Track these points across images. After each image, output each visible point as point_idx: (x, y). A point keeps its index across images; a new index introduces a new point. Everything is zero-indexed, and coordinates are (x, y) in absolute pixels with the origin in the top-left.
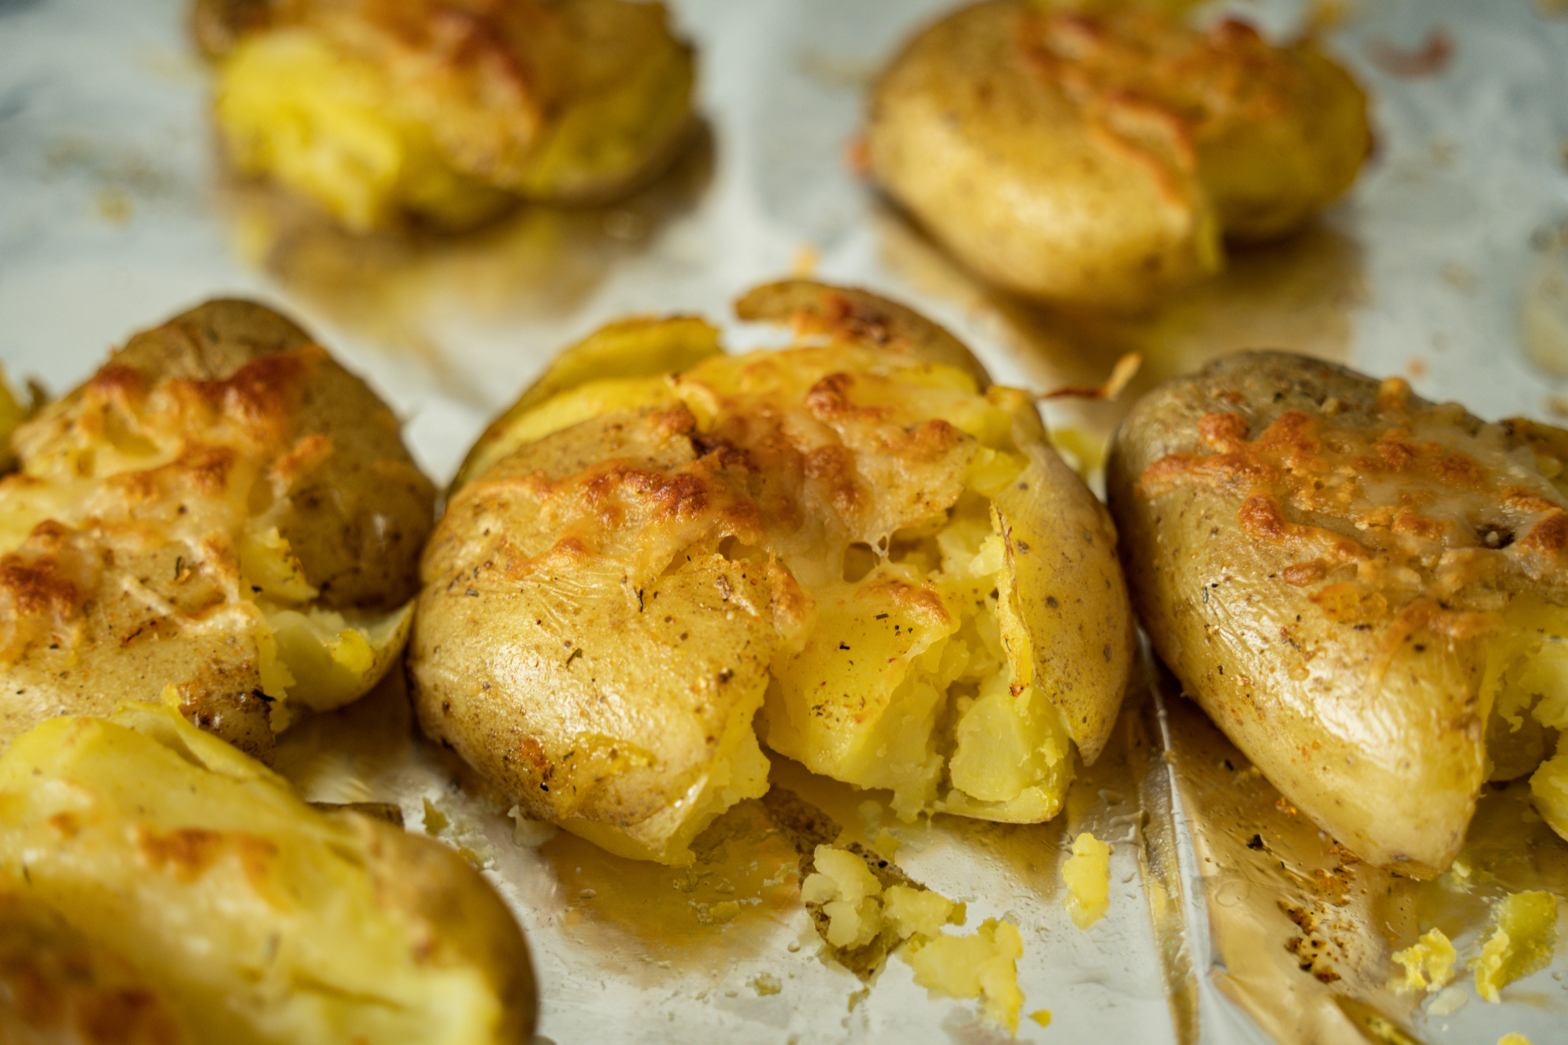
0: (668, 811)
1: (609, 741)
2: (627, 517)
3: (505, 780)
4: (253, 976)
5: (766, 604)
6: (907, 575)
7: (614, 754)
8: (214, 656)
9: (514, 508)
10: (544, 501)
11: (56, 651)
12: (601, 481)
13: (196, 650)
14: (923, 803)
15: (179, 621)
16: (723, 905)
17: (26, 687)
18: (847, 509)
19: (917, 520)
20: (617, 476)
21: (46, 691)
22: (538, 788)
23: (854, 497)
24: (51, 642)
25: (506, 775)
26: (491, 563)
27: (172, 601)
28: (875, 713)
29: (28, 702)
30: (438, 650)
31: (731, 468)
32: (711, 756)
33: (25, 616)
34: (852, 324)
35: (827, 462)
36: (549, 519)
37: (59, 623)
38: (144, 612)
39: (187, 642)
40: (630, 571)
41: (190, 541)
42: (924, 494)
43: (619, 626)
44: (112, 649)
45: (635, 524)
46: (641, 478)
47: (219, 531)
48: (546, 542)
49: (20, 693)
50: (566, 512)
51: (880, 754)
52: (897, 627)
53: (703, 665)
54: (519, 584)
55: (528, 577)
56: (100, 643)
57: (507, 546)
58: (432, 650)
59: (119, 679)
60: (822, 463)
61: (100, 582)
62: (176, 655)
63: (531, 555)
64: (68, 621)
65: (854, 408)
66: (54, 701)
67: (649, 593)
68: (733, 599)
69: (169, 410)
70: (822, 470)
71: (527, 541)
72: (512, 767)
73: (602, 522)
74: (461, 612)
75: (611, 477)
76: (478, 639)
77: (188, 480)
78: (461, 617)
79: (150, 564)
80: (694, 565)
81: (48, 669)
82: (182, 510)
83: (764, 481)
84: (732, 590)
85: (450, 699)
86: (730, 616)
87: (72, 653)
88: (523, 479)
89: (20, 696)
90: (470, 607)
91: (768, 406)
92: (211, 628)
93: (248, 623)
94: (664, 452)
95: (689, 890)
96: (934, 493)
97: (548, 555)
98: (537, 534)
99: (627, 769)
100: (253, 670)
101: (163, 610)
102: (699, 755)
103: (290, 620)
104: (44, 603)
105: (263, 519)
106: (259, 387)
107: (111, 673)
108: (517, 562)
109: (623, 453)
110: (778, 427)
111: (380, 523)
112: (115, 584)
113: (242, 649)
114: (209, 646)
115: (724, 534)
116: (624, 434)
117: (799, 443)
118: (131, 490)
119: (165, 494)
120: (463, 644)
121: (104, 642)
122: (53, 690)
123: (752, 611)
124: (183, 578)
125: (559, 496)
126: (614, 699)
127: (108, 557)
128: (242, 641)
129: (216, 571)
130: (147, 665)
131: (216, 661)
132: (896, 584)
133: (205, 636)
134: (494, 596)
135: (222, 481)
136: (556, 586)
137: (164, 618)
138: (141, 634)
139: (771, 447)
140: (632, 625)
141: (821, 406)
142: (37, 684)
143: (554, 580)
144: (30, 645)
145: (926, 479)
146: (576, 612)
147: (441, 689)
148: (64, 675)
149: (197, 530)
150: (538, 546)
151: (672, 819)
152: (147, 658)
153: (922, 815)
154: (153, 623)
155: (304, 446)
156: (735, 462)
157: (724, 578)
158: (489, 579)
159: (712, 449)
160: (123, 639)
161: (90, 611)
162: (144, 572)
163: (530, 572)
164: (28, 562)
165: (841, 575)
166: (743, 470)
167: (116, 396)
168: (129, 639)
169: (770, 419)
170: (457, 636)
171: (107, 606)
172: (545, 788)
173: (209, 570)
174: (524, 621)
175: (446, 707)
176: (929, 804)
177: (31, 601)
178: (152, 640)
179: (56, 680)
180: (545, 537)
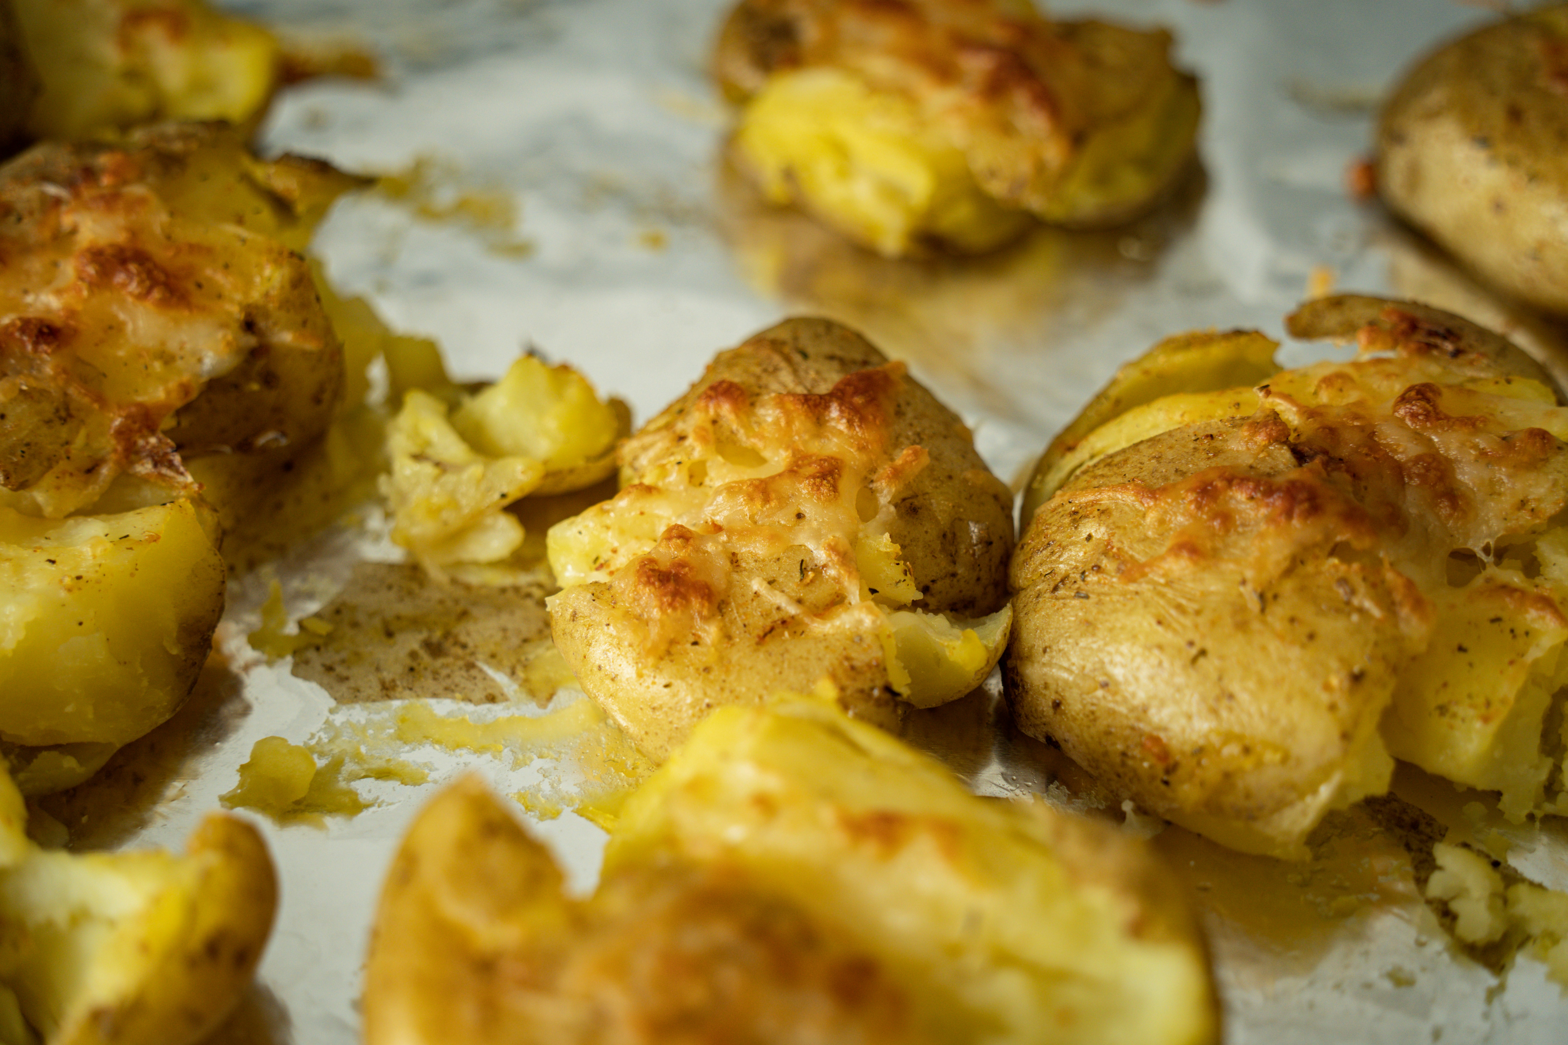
0: (1299, 806)
1: (1239, 738)
2: (1238, 523)
3: (1119, 776)
4: (954, 951)
5: (1389, 606)
6: (1515, 579)
7: (1247, 750)
8: (844, 653)
9: (1116, 514)
10: (1150, 508)
11: (696, 647)
12: (1209, 488)
13: (827, 647)
14: (1532, 804)
15: (806, 620)
16: (1343, 900)
17: (673, 681)
18: (1451, 515)
19: (1522, 526)
20: (1225, 483)
21: (691, 685)
22: (1158, 783)
23: (1458, 503)
24: (692, 639)
25: (1121, 770)
26: (1099, 567)
27: (799, 601)
28: (1501, 714)
29: (674, 695)
30: (1048, 650)
31: (1335, 475)
32: (1345, 753)
33: (667, 615)
34: (1420, 337)
35: (1427, 470)
36: (1156, 524)
37: (698, 622)
38: (774, 611)
39: (817, 640)
40: (1249, 574)
41: (811, 545)
42: (1528, 501)
43: (1242, 626)
44: (749, 646)
45: (1246, 529)
46: (1251, 485)
47: (837, 535)
48: (1155, 547)
49: (666, 686)
50: (1173, 518)
51: (1497, 754)
52: (1512, 631)
53: (1334, 664)
54: (1132, 587)
55: (1142, 580)
56: (737, 640)
57: (1115, 550)
58: (1041, 650)
59: (758, 673)
60: (1422, 471)
61: (730, 584)
62: (809, 652)
63: (1142, 559)
64: (706, 619)
65: (1447, 418)
66: (699, 694)
67: (1269, 595)
68: (1356, 601)
69: (776, 422)
70: (1423, 477)
71: (1135, 546)
72: (1130, 762)
73: (1214, 527)
74: (1072, 613)
75: (1219, 484)
76: (1094, 639)
77: (804, 488)
78: (1073, 619)
79: (775, 567)
80: (1310, 568)
81: (692, 665)
82: (799, 516)
83: (1366, 488)
84: (1353, 592)
85: (1062, 697)
86: (1355, 618)
87: (713, 649)
88: (1123, 486)
89: (666, 690)
90: (1082, 609)
91: (1357, 417)
92: (839, 627)
93: (874, 622)
94: (1263, 460)
95: (1304, 884)
96: (1539, 500)
97: (1162, 558)
98: (1145, 539)
99: (1259, 764)
100: (881, 668)
101: (792, 610)
102: (1334, 751)
103: (908, 620)
104: (684, 602)
105: (873, 524)
106: (858, 400)
107: (751, 668)
108: (1129, 566)
109: (1219, 461)
110: (1370, 435)
111: (974, 529)
112: (746, 586)
113: (869, 646)
114: (838, 644)
115: (1339, 538)
116: (1217, 444)
117: (1395, 451)
118: (751, 498)
119: (783, 501)
120: (1077, 644)
121: (741, 639)
122: (698, 684)
123: (1376, 612)
124: (808, 580)
125: (1167, 503)
126: (1244, 697)
127: (734, 560)
128: (869, 640)
129: (840, 573)
130: (783, 662)
131: (848, 658)
132: (1507, 589)
133: (833, 635)
134: (1108, 599)
135: (835, 488)
136: (1172, 588)
137: (793, 617)
138: (774, 633)
139: (1367, 455)
140: (1256, 625)
141: (1414, 416)
142: (683, 679)
143: (1169, 584)
144: (672, 642)
145: (1530, 486)
146: (1198, 613)
147: (1053, 687)
148: (707, 670)
149: (817, 535)
150: (1147, 550)
151: (1304, 813)
152: (782, 655)
153: (1531, 817)
154: (784, 622)
155: (903, 456)
156: (1339, 469)
157: (1343, 581)
158: (1099, 582)
159: (1312, 458)
160: (759, 636)
161: (724, 610)
162: (772, 575)
163: (1144, 575)
164: (665, 565)
165: (1445, 580)
166: (1347, 477)
167: (726, 409)
168: (765, 635)
169: (1362, 429)
170: (1070, 637)
171: (739, 606)
172: (1166, 783)
173: (832, 572)
174: (1144, 622)
175: (1057, 705)
176: (1538, 806)
177: (673, 600)
178: (783, 638)
179: (700, 674)
180: (1153, 541)
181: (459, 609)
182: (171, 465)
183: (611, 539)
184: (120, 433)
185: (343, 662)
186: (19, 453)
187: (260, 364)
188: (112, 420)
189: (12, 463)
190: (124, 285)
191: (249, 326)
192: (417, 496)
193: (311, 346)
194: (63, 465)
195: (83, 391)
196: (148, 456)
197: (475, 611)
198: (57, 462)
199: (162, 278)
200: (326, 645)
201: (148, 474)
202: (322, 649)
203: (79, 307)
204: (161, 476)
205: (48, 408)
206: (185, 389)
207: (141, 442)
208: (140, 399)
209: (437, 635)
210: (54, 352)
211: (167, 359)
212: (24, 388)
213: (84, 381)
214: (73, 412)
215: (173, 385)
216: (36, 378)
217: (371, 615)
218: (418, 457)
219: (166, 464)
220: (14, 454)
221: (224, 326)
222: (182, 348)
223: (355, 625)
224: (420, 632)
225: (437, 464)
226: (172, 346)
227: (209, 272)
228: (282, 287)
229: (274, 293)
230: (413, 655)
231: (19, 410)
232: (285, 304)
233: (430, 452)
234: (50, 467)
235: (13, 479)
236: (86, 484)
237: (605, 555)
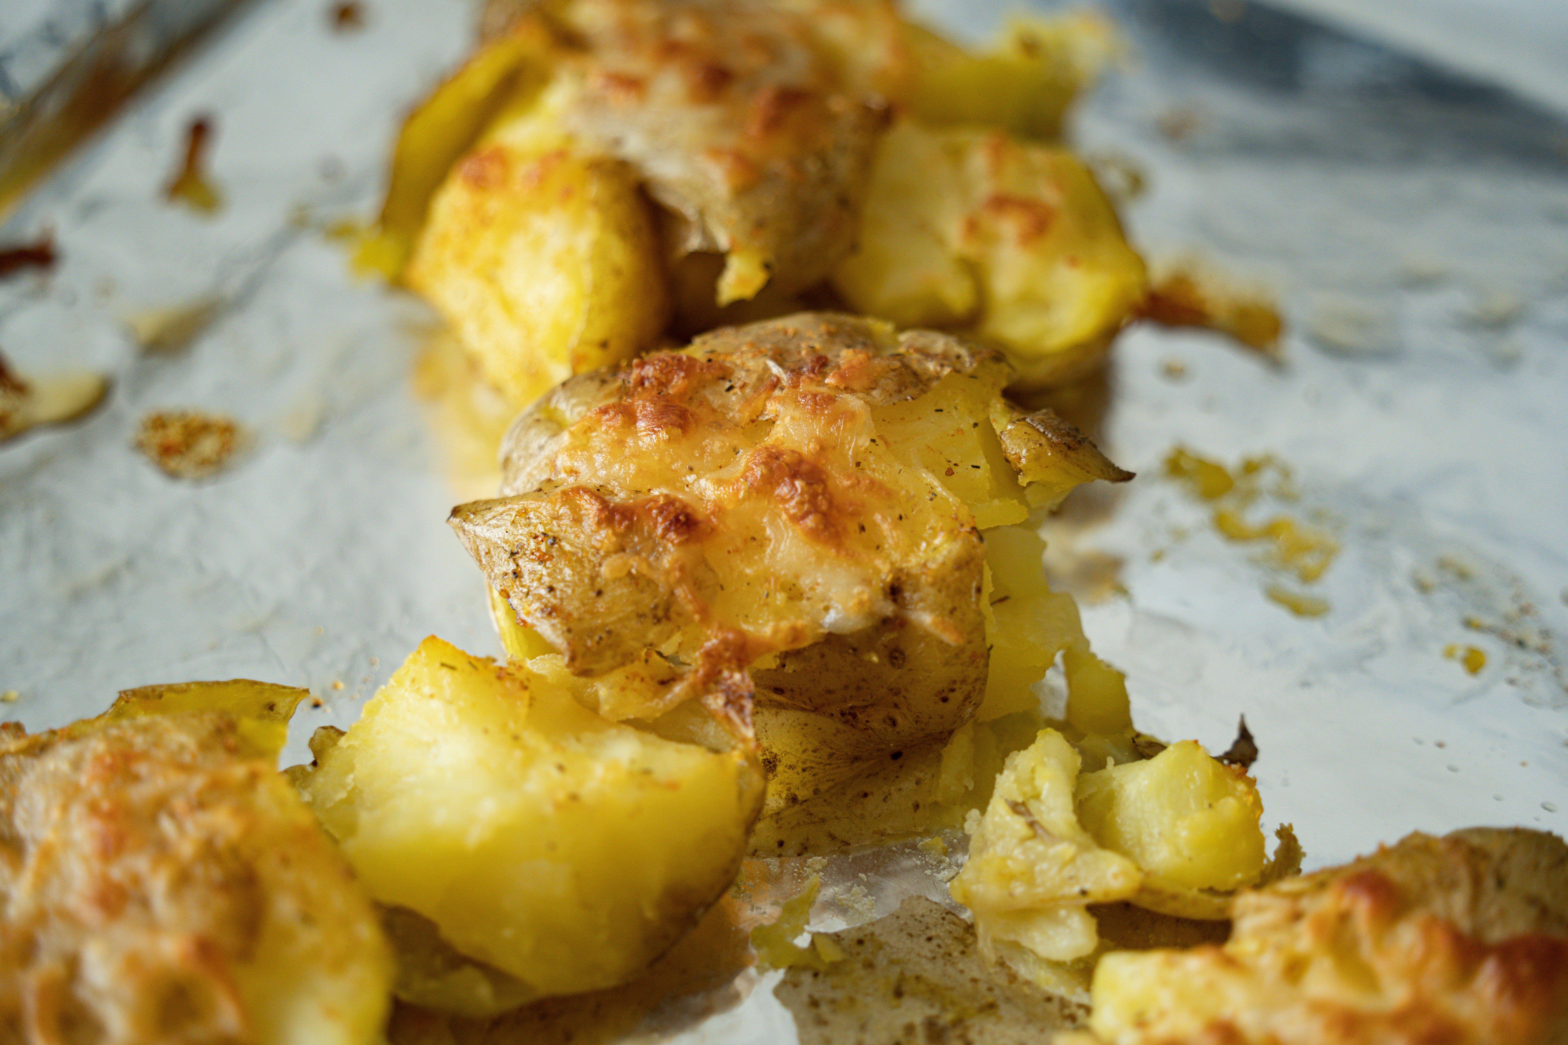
181: (990, 999)
182: (741, 710)
183: (1165, 998)
184: (708, 654)
185: (833, 1002)
186: (597, 638)
187: (888, 637)
188: (708, 639)
189: (585, 645)
190: (784, 500)
191: (894, 591)
192: (998, 850)
193: (950, 638)
194: (637, 667)
195: (690, 597)
196: (724, 691)
197: (1004, 1009)
198: (632, 661)
199: (824, 507)
200: (827, 974)
201: (716, 711)
202: (821, 977)
203: (730, 507)
204: (727, 718)
205: (648, 601)
206: (796, 634)
207: (726, 674)
208: (745, 627)
209: (948, 1017)
210: (680, 544)
211: (794, 593)
212: (634, 571)
213: (698, 585)
214: (673, 615)
215: (785, 625)
216: (650, 566)
217: (892, 962)
218: (1018, 808)
219: (738, 708)
220: (591, 637)
221: (867, 582)
222: (812, 589)
223: (869, 965)
224: (932, 1006)
225: (1032, 824)
226: (805, 582)
227: (878, 517)
228: (944, 564)
229: (933, 566)
230: (910, 1029)
231: (618, 592)
232: (940, 583)
233: (1033, 806)
234: (623, 664)
235: (577, 664)
236: (656, 694)
237: (1152, 1015)
